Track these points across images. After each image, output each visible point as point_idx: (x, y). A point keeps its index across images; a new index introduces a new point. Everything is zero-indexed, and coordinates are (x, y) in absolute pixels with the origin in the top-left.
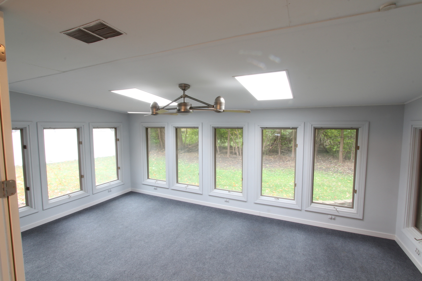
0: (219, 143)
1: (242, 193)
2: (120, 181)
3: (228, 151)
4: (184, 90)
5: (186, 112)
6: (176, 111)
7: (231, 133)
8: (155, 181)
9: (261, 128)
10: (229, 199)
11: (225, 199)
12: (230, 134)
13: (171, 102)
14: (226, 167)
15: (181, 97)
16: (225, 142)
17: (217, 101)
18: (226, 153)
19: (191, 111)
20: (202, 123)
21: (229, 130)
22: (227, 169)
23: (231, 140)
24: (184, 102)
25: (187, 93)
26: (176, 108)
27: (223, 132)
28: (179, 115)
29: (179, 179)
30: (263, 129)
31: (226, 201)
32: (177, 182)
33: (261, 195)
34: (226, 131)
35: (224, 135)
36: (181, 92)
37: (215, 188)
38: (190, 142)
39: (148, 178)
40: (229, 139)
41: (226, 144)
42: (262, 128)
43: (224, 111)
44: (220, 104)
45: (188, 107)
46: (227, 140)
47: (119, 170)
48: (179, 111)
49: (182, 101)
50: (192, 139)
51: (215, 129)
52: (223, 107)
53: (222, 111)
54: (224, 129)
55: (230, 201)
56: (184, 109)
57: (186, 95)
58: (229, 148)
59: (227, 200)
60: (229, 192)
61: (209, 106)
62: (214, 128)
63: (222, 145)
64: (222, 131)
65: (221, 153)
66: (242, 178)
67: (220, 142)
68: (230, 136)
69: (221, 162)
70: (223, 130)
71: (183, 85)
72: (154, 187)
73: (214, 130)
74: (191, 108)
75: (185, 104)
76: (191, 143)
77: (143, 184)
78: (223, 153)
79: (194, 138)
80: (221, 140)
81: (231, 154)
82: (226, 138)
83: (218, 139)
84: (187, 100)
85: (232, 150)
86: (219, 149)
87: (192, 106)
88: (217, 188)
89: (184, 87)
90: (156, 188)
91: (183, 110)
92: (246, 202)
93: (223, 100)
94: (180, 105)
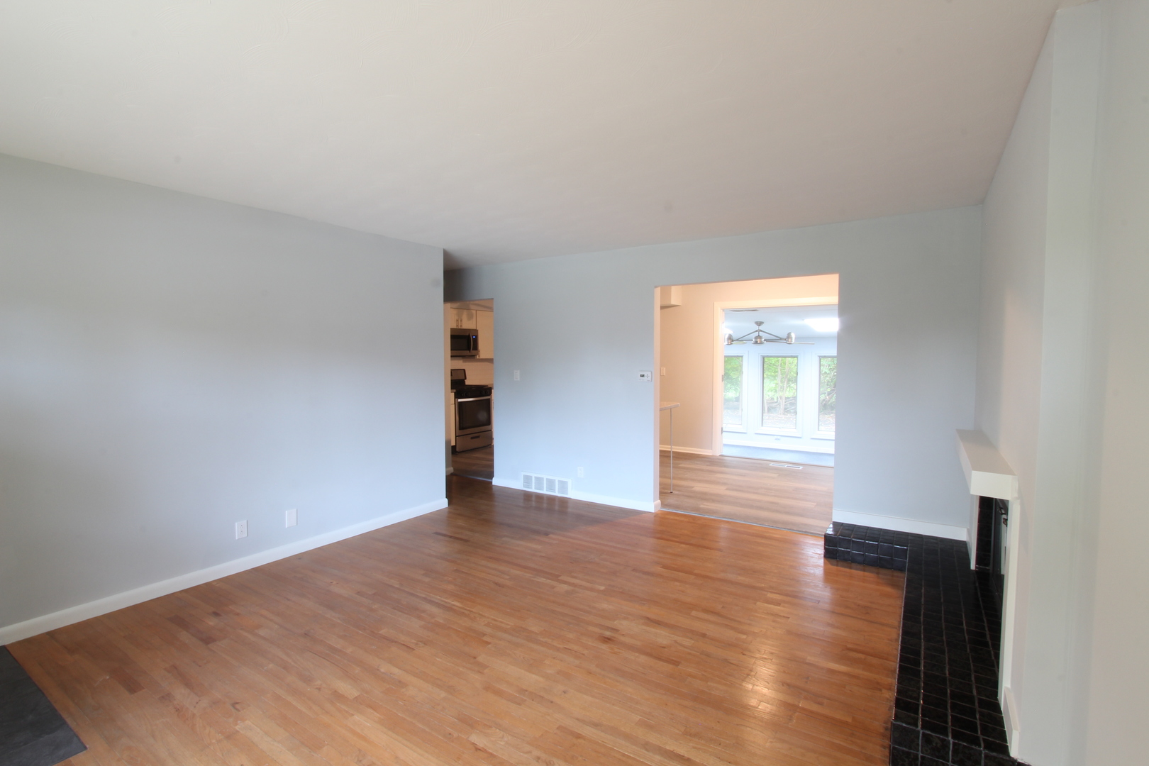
5: (761, 343)
6: (753, 342)
13: (749, 334)
15: (756, 331)
17: (789, 336)
24: (759, 335)
25: (761, 328)
26: (754, 339)
28: (755, 346)
36: (757, 328)
42: (820, 357)
43: (793, 343)
44: (791, 338)
45: (763, 340)
48: (756, 343)
49: (756, 334)
53: (791, 343)
54: (790, 359)
56: (760, 341)
57: (760, 330)
61: (781, 339)
74: (765, 340)
75: (759, 337)
84: (761, 334)
87: (767, 339)
89: (759, 323)
91: (758, 342)
92: (800, 438)
93: (793, 335)
94: (756, 338)
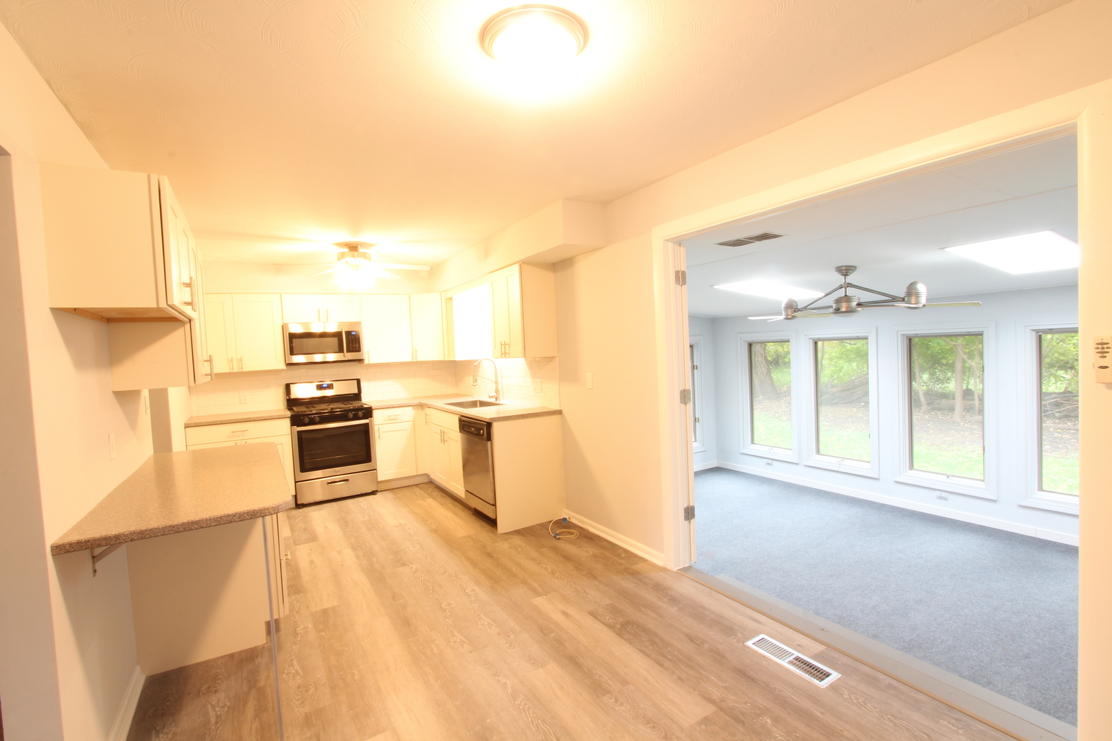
0: (925, 383)
1: (983, 481)
2: (699, 445)
3: (958, 403)
4: (846, 275)
5: (850, 311)
6: (831, 310)
7: (967, 351)
8: (770, 448)
9: (1034, 333)
10: (947, 494)
11: (937, 492)
12: (965, 353)
13: (823, 294)
14: (950, 445)
15: (841, 287)
16: (948, 379)
17: (911, 291)
18: (952, 409)
19: (859, 309)
20: (877, 328)
21: (960, 341)
22: (953, 450)
23: (967, 371)
24: (846, 296)
25: (850, 279)
26: (831, 307)
27: (937, 348)
28: (837, 318)
29: (821, 446)
30: (1040, 334)
31: (940, 498)
32: (818, 452)
33: (1040, 488)
34: (947, 347)
35: (943, 358)
36: (840, 279)
37: (911, 466)
38: (834, 380)
39: (753, 442)
40: (958, 366)
41: (951, 386)
42: (1037, 331)
43: (924, 306)
44: (917, 295)
45: (854, 304)
46: (953, 371)
47: (697, 423)
48: (837, 311)
49: (841, 293)
50: (840, 370)
51: (910, 339)
52: (923, 300)
53: (921, 305)
54: (940, 341)
55: (951, 497)
56: (847, 308)
57: (848, 283)
58: (959, 397)
59: (944, 494)
60: (948, 477)
61: (894, 299)
62: (907, 337)
63: (938, 387)
64: (935, 345)
65: (933, 409)
66: (984, 447)
67: (930, 379)
68: (964, 362)
69: (931, 431)
70: (938, 344)
71: (844, 268)
72: (766, 460)
73: (906, 342)
74: (859, 305)
75: (847, 299)
76: (835, 382)
77: (743, 454)
78: (939, 409)
79: (845, 367)
80: (932, 374)
81: (968, 412)
82: (951, 367)
83: (923, 370)
84: (850, 292)
85: (971, 402)
86: (925, 398)
87: (861, 301)
88: (915, 466)
89: (845, 271)
90: (771, 461)
91: (844, 309)
92: (995, 501)
93: (921, 288)
94: (838, 301)
